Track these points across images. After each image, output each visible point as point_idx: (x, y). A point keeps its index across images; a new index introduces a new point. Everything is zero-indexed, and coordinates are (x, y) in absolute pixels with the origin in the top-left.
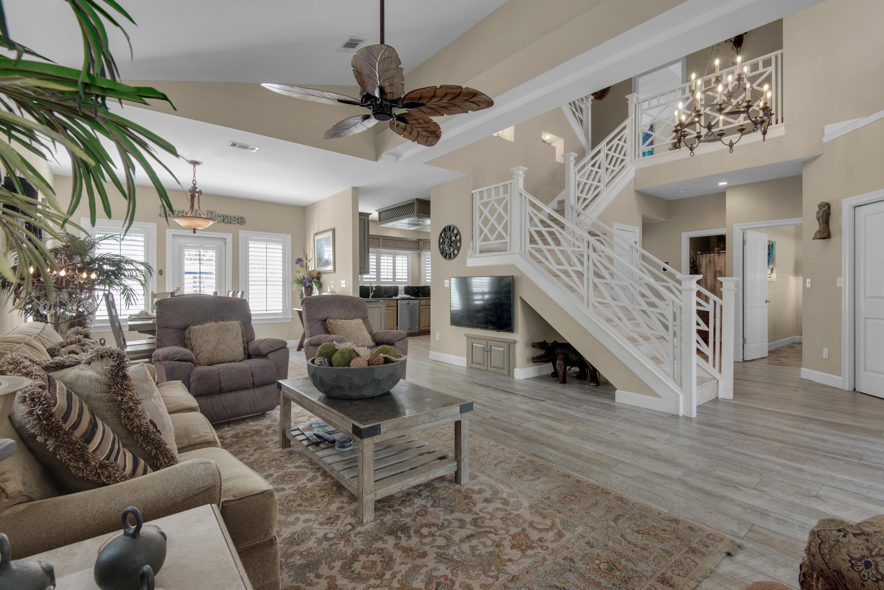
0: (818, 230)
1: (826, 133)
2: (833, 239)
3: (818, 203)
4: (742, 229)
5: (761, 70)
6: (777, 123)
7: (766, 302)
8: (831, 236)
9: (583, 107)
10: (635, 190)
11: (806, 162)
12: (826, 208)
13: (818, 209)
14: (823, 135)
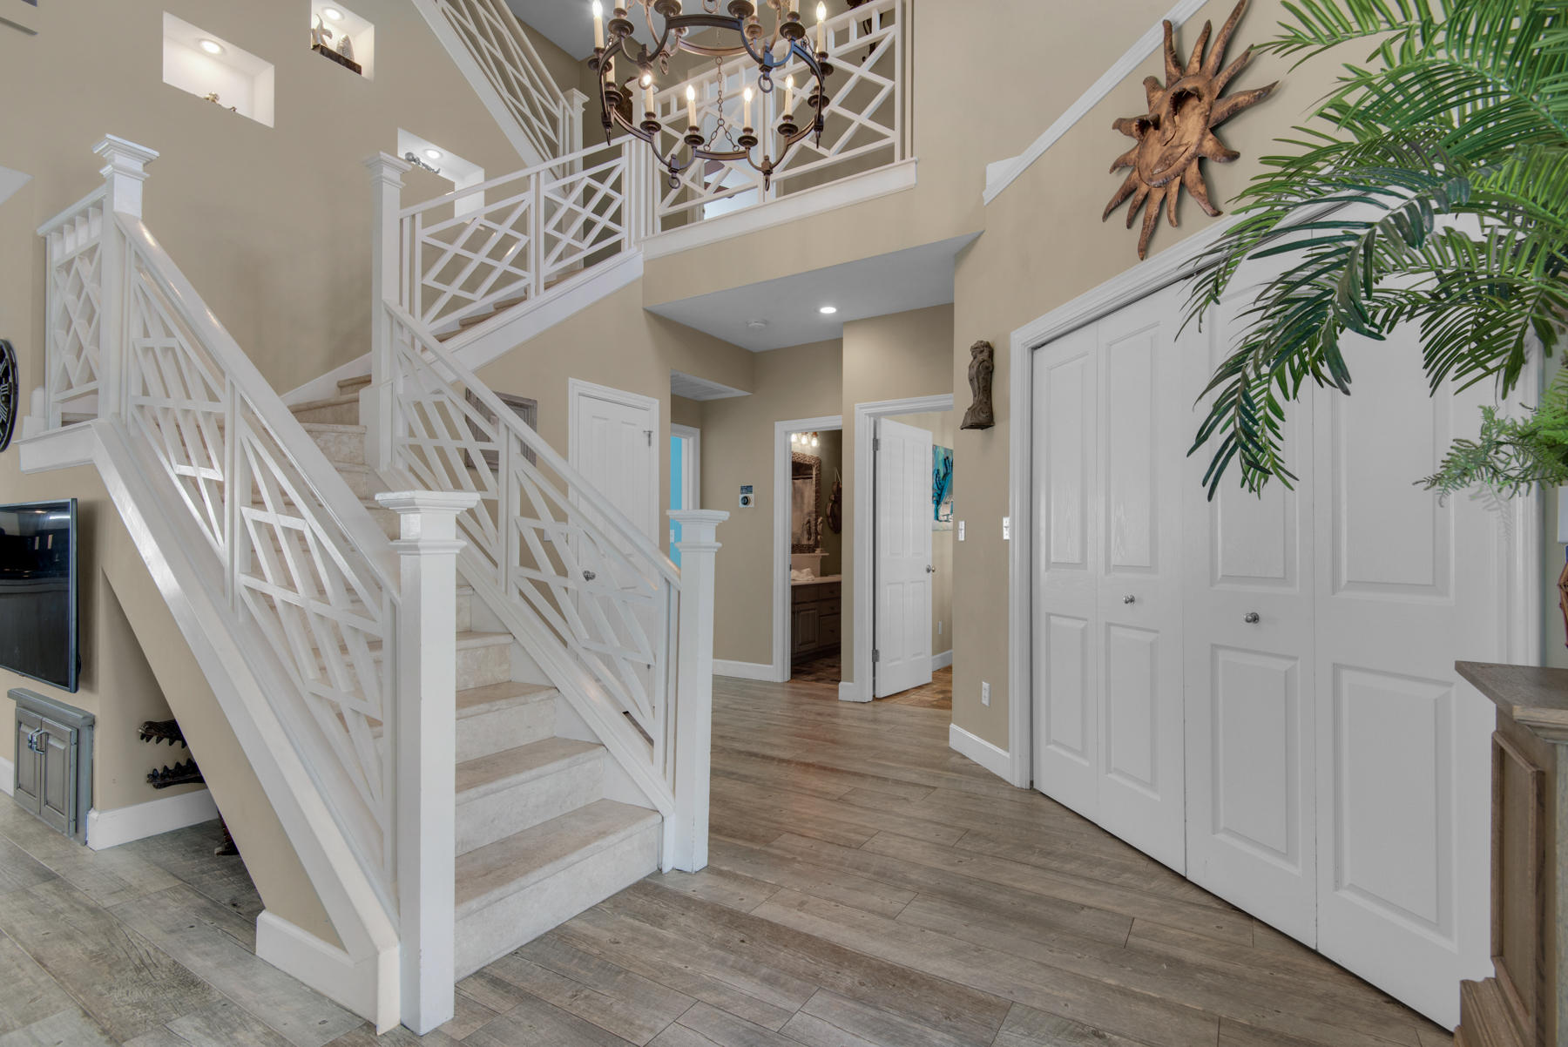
0: (970, 405)
1: (989, 181)
2: (998, 427)
3: (973, 343)
4: (870, 415)
5: (877, 32)
6: (903, 157)
7: (928, 571)
8: (995, 420)
9: (558, 113)
10: (645, 310)
11: (962, 251)
12: (986, 354)
13: (972, 359)
14: (983, 187)
